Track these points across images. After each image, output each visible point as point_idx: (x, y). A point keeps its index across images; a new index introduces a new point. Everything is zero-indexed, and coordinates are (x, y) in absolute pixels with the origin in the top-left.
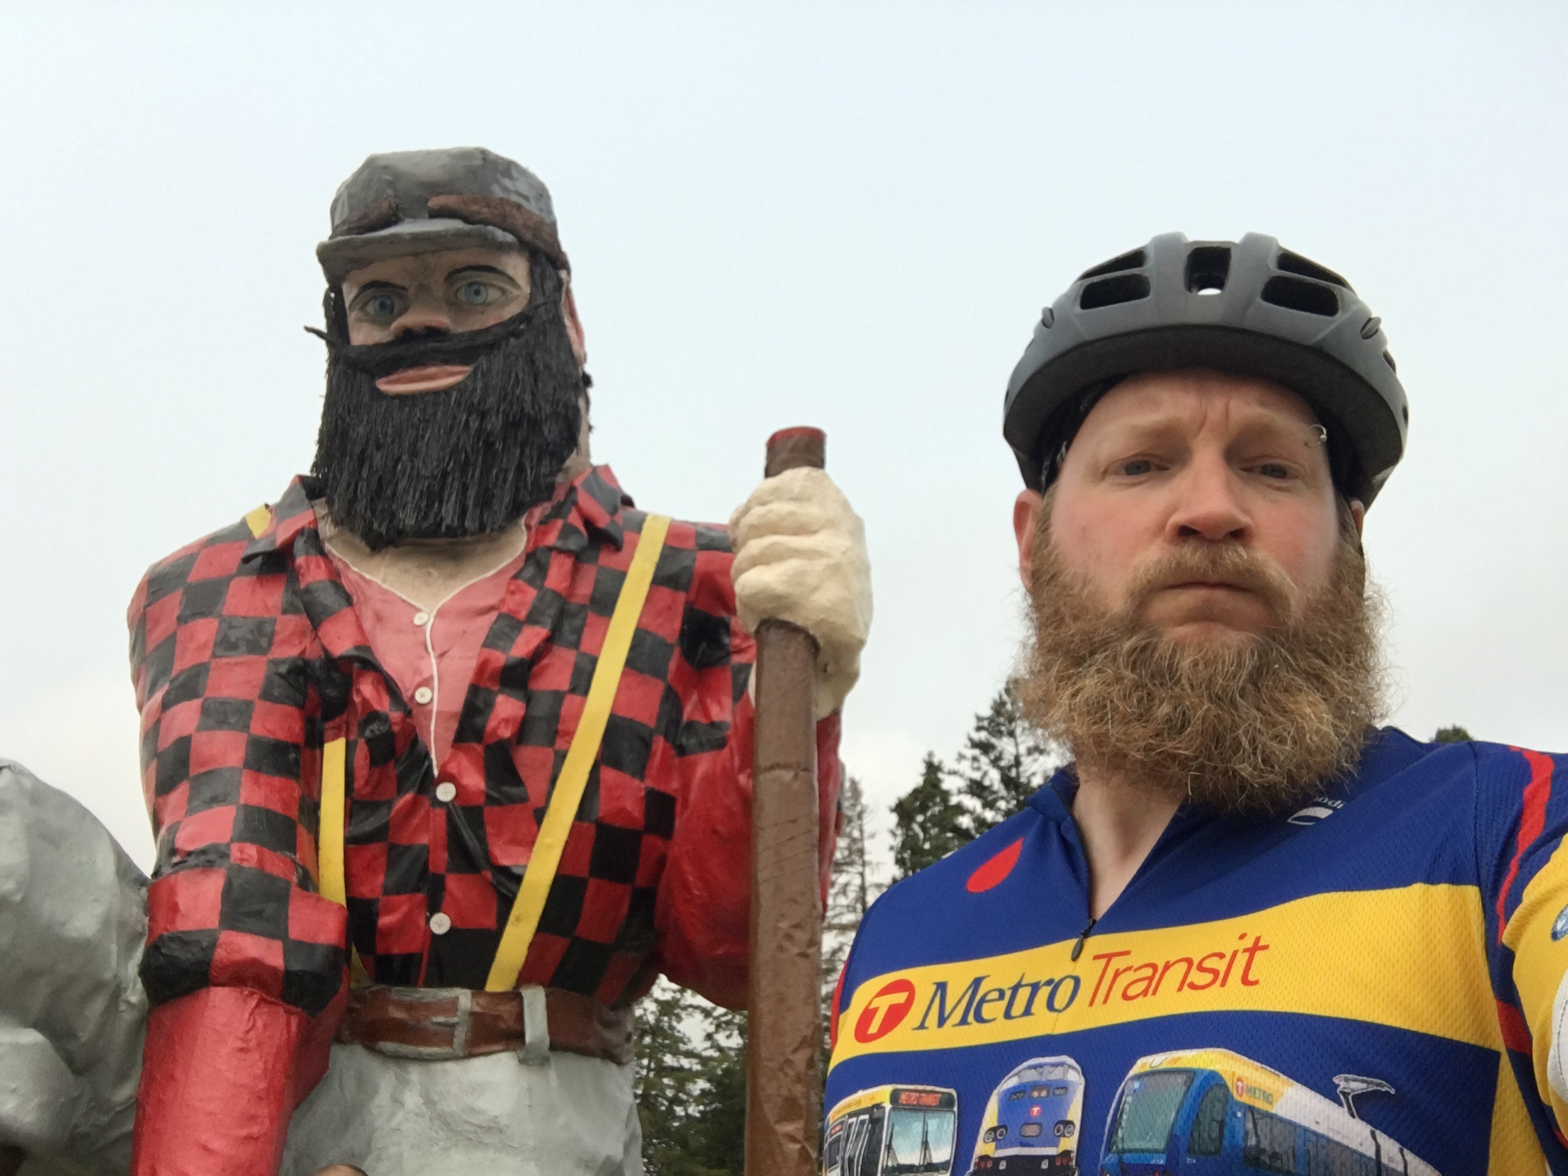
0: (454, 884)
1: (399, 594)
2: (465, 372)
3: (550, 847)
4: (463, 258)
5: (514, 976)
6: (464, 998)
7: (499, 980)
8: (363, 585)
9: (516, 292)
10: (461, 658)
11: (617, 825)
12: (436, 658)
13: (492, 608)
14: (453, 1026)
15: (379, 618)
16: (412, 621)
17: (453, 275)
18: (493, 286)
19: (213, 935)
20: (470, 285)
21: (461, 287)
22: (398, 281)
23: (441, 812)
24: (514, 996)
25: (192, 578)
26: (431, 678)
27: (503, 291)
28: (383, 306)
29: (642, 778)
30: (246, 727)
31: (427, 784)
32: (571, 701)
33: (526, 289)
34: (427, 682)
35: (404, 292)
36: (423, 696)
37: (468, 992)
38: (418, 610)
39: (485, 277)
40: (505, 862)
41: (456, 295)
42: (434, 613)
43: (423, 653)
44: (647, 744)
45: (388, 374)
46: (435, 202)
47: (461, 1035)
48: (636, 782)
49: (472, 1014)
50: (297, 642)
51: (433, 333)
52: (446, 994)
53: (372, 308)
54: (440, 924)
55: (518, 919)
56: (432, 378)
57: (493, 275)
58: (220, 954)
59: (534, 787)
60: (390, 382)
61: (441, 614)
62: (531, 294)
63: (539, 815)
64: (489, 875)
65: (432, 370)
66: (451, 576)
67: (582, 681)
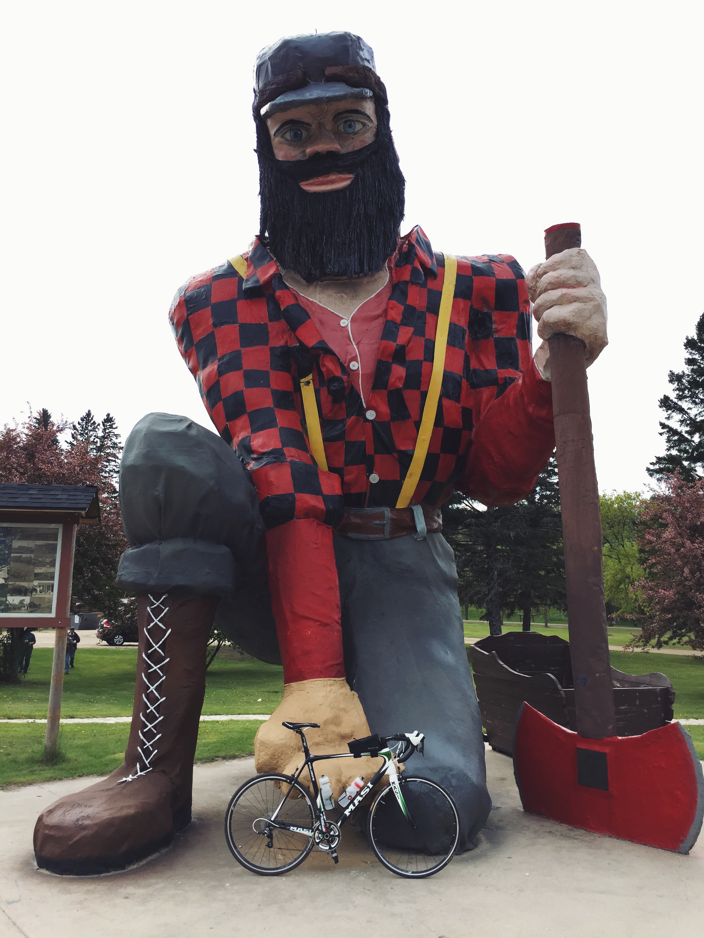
0: (378, 459)
1: (329, 309)
2: (351, 178)
3: (424, 440)
4: (343, 106)
5: (408, 502)
6: (387, 512)
7: (402, 503)
8: (309, 304)
9: (370, 125)
10: (368, 344)
11: (452, 427)
12: (356, 345)
13: (379, 316)
14: (384, 524)
15: (322, 323)
16: (339, 324)
17: (337, 116)
18: (358, 121)
19: (292, 495)
20: (346, 122)
21: (341, 124)
22: (307, 120)
23: (369, 425)
24: (409, 511)
25: (213, 300)
26: (356, 356)
27: (364, 125)
28: (296, 135)
29: (459, 403)
30: (268, 386)
31: (362, 412)
32: (425, 364)
33: (375, 122)
34: (354, 359)
35: (309, 127)
36: (354, 366)
37: (389, 509)
38: (343, 318)
39: (355, 117)
40: (403, 448)
41: (338, 129)
42: (350, 319)
43: (349, 342)
44: (459, 384)
45: (307, 179)
46: (329, 71)
47: (387, 529)
48: (457, 404)
49: (392, 519)
50: (281, 337)
51: (331, 154)
52: (377, 510)
53: (288, 136)
54: (374, 478)
55: (411, 475)
56: (332, 182)
57: (359, 115)
58: (298, 504)
59: (413, 411)
60: (307, 185)
61: (353, 320)
62: (377, 125)
63: (418, 424)
64: (396, 455)
65: (333, 177)
66: (353, 298)
67: (430, 356)
